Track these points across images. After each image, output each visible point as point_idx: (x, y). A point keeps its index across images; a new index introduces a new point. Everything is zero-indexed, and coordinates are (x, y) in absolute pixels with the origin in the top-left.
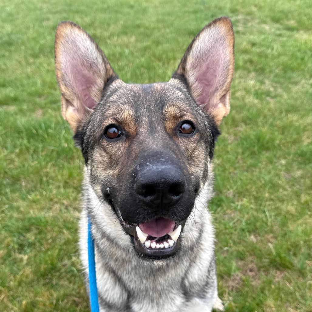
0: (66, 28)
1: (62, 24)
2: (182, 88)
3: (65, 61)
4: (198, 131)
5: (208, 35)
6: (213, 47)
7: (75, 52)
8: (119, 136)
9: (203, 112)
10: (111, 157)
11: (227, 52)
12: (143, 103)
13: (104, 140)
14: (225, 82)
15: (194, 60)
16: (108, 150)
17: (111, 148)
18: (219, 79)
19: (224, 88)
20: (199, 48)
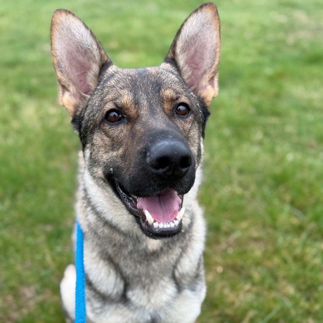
0: (61, 15)
1: (57, 11)
2: (173, 71)
3: (61, 48)
4: (193, 112)
5: (195, 19)
6: (200, 31)
7: (71, 39)
8: (120, 119)
9: (194, 93)
10: (113, 140)
11: (214, 36)
12: (141, 87)
13: (106, 124)
14: (213, 64)
15: (183, 43)
16: (110, 134)
17: (113, 131)
18: (207, 61)
19: (213, 70)
20: (188, 32)
